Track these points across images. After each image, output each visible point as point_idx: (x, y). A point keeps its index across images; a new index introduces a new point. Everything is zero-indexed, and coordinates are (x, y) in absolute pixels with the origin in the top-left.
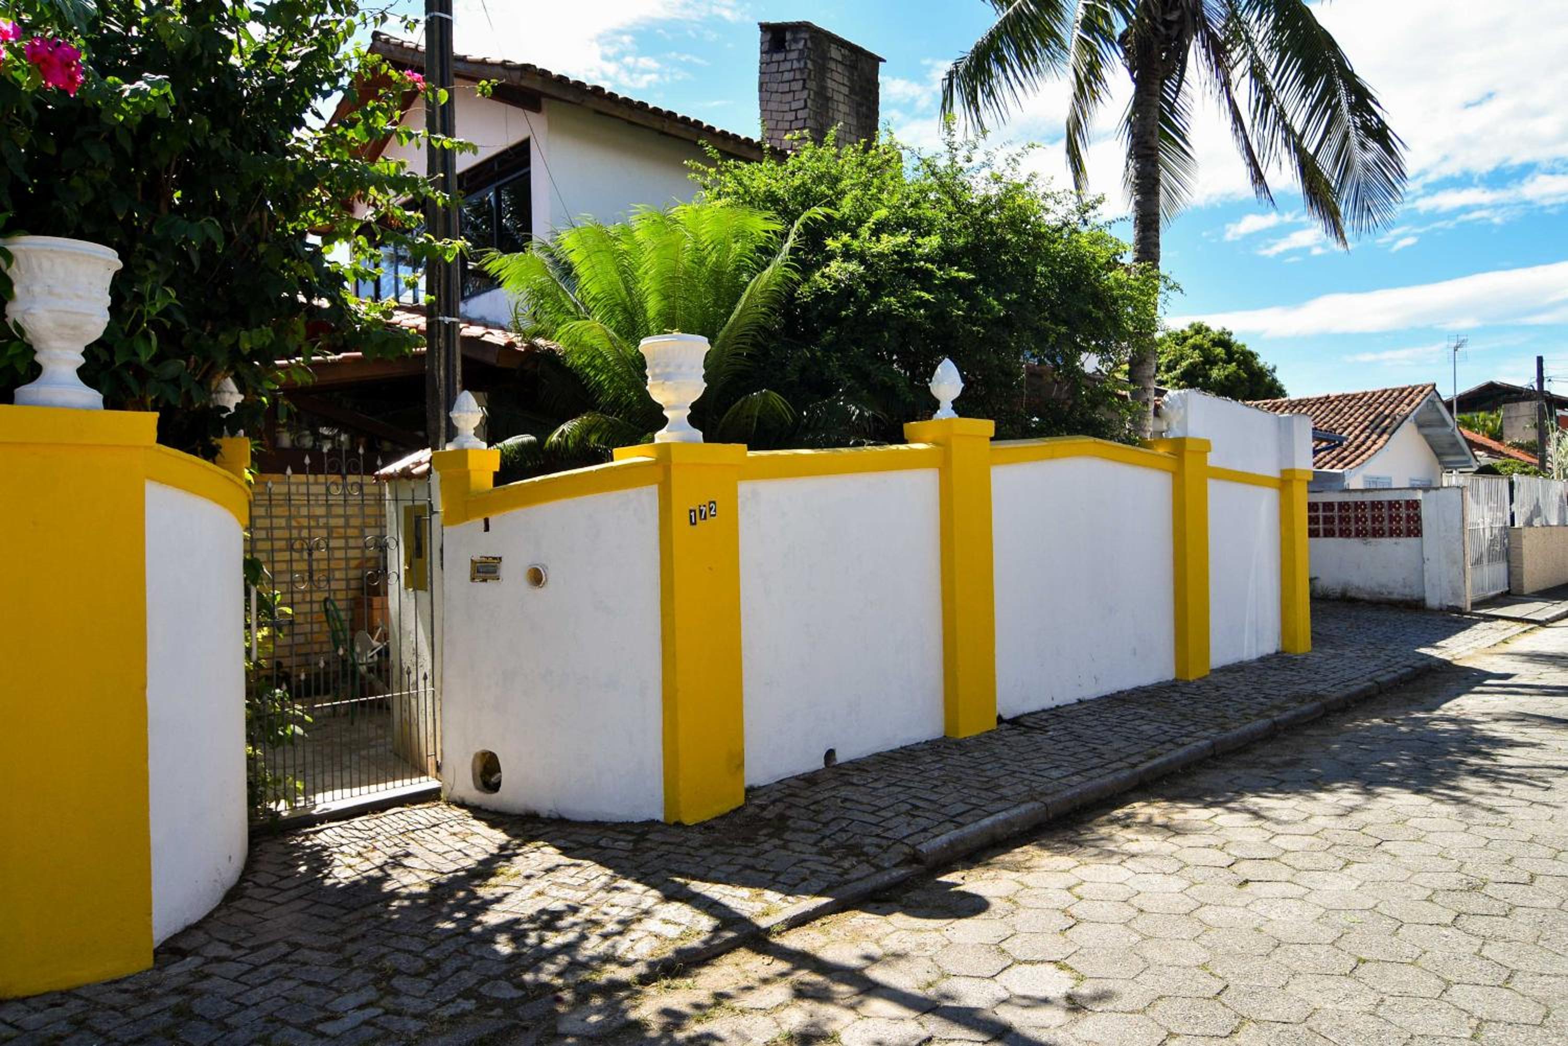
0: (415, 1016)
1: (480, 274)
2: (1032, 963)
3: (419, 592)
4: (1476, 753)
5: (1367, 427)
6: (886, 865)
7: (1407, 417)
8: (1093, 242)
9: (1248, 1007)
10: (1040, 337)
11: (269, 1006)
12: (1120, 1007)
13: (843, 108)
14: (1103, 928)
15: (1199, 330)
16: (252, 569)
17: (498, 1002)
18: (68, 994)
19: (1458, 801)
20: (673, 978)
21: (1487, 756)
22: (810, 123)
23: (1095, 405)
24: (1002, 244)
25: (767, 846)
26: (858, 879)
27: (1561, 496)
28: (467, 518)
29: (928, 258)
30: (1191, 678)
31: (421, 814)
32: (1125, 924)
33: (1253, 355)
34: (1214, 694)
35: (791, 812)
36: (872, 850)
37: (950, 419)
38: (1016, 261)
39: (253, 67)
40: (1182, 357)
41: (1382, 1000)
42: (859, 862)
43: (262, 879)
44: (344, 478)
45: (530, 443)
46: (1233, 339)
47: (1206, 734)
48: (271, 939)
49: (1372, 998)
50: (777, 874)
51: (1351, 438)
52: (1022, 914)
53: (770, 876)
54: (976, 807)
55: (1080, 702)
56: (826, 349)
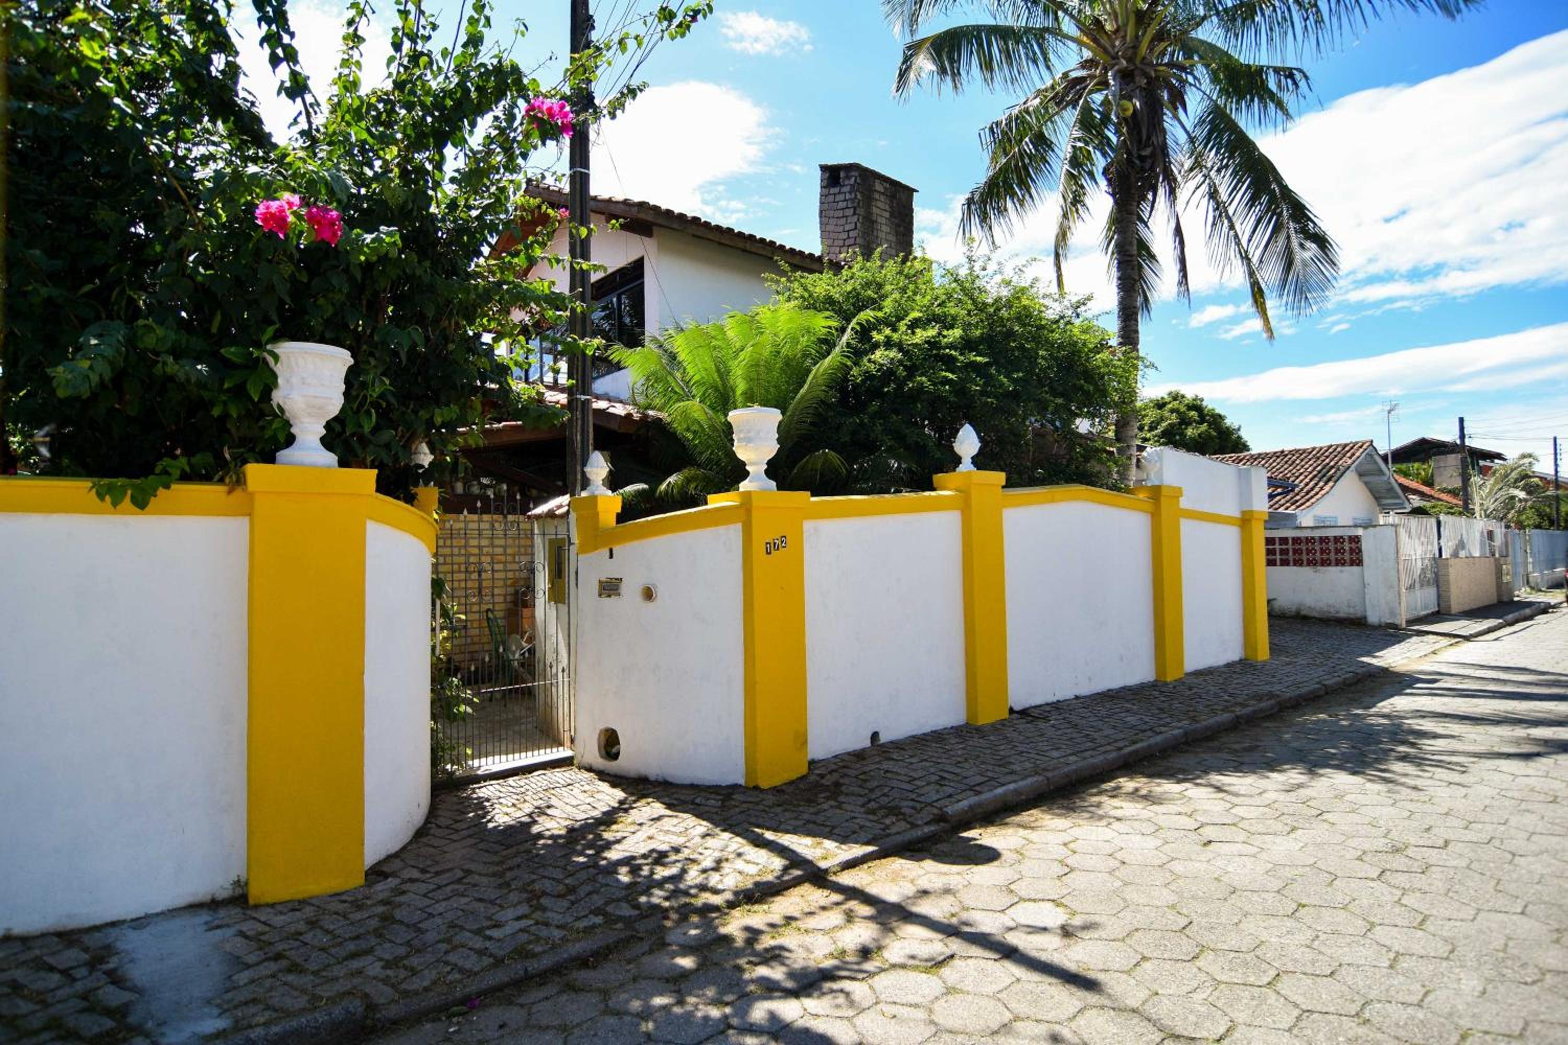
0: (558, 927)
1: (606, 360)
2: (1034, 900)
3: (560, 605)
4: (1404, 742)
5: (1315, 476)
6: (920, 822)
7: (1349, 468)
8: (1084, 331)
9: (1208, 938)
10: (1042, 407)
11: (450, 916)
12: (1104, 936)
13: (885, 229)
14: (1092, 875)
15: (1176, 397)
16: (437, 586)
17: (620, 919)
18: (303, 902)
19: (1387, 781)
20: (753, 904)
21: (1413, 745)
22: (859, 241)
23: (1087, 459)
24: (1010, 334)
25: (825, 806)
26: (898, 833)
27: (1482, 533)
28: (596, 548)
29: (951, 346)
30: (1169, 680)
31: (559, 776)
32: (1110, 873)
33: (1221, 417)
34: (1188, 693)
35: (846, 780)
36: (908, 811)
37: (970, 472)
38: (1021, 348)
39: (447, 214)
40: (1162, 419)
41: (1317, 937)
42: (898, 820)
43: (443, 821)
44: (505, 517)
45: (644, 490)
46: (1204, 403)
47: (1180, 725)
48: (450, 866)
49: (1310, 934)
50: (834, 827)
51: (1302, 485)
52: (1027, 863)
53: (828, 829)
54: (992, 779)
55: (1077, 697)
56: (873, 417)
